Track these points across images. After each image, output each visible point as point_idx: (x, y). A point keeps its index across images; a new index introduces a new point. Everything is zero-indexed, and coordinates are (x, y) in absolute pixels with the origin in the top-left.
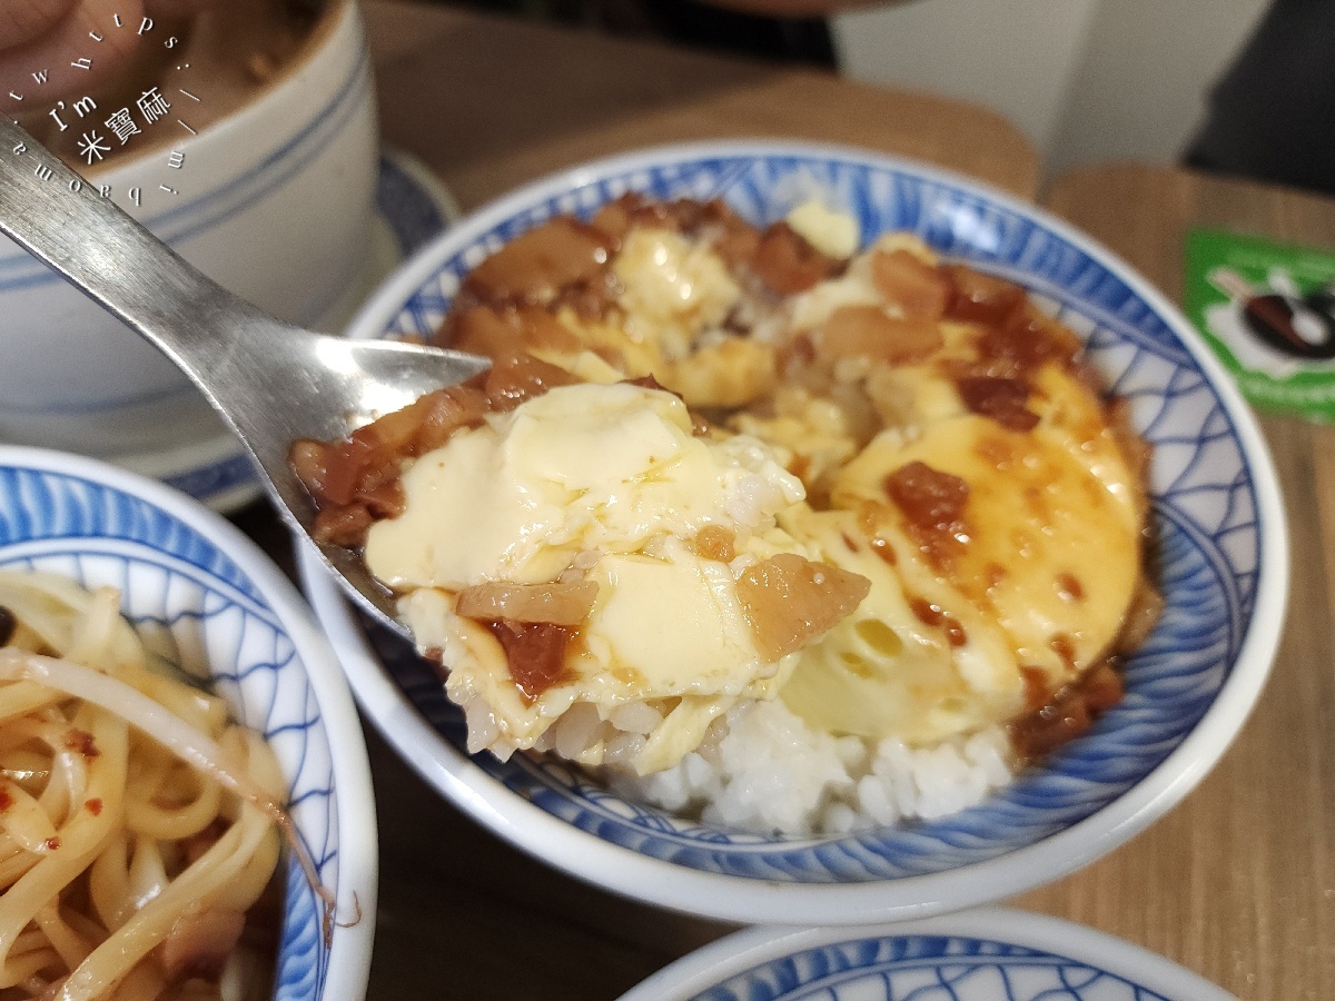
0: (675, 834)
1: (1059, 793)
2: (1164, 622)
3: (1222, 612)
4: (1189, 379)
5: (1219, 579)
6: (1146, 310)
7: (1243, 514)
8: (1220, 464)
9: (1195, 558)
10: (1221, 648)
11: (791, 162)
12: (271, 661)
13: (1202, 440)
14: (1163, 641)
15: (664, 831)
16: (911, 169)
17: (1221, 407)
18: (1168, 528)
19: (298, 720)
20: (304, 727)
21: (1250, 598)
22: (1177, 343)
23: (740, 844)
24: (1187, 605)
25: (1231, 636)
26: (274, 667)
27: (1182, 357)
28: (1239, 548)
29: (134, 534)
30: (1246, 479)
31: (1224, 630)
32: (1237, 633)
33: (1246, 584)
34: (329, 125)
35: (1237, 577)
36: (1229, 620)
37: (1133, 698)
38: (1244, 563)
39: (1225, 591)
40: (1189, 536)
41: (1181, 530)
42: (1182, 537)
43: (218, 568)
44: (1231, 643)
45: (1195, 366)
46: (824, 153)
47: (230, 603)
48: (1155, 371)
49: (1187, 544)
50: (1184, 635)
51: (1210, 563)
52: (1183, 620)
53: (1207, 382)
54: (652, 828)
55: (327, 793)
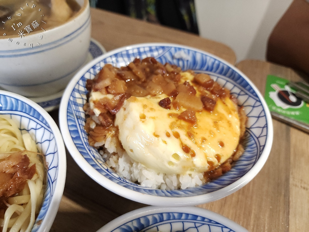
0: (126, 182)
1: (212, 186)
2: (244, 155)
3: (256, 153)
4: (258, 104)
5: (257, 147)
6: (251, 88)
7: (264, 133)
8: (261, 122)
9: (253, 142)
10: (254, 160)
11: (180, 49)
12: (49, 139)
13: (259, 117)
14: (243, 158)
15: (124, 181)
16: (205, 53)
17: (264, 110)
18: (249, 135)
19: (53, 152)
20: (54, 153)
21: (262, 151)
22: (257, 96)
23: (139, 186)
24: (249, 151)
25: (256, 158)
26: (50, 141)
27: (257, 99)
28: (262, 140)
29: (24, 111)
30: (266, 126)
31: (255, 157)
32: (257, 158)
33: (262, 148)
34: (79, 31)
35: (260, 146)
36: (257, 155)
37: (233, 170)
38: (262, 144)
39: (257, 149)
40: (253, 137)
41: (251, 136)
42: (251, 137)
43: (40, 119)
44: (256, 160)
45: (260, 101)
46: (187, 48)
47: (42, 127)
48: (252, 101)
49: (252, 139)
50: (247, 158)
51: (256, 143)
52: (248, 154)
53: (262, 105)
54: (121, 180)
55: (56, 167)
